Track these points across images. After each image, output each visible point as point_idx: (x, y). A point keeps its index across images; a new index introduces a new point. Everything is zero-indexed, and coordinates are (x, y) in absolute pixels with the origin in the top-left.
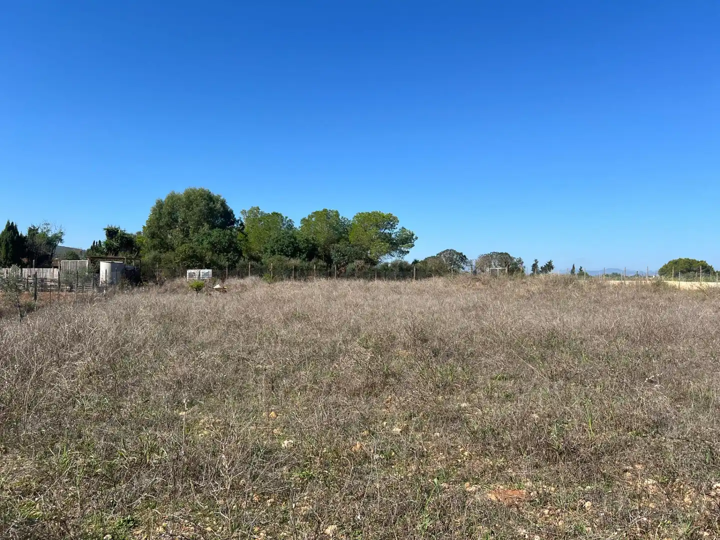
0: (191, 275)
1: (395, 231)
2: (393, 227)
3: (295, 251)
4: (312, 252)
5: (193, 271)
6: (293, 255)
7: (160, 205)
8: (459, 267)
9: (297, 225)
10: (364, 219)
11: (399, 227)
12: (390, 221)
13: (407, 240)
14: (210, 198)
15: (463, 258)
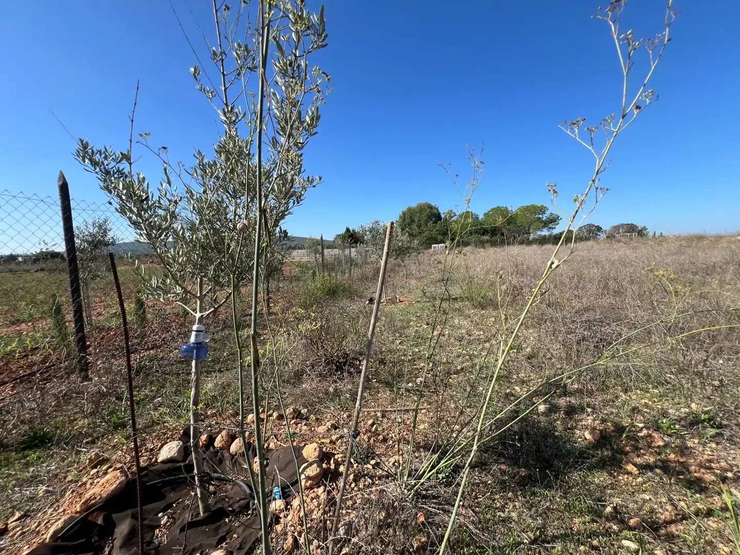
0: (434, 247)
1: (545, 215)
2: (544, 213)
3: (485, 232)
4: (494, 232)
5: (435, 245)
6: (483, 234)
7: (404, 214)
8: (597, 235)
9: (481, 217)
10: (526, 209)
11: (548, 213)
12: (542, 210)
13: (554, 220)
14: (431, 207)
15: (599, 229)
